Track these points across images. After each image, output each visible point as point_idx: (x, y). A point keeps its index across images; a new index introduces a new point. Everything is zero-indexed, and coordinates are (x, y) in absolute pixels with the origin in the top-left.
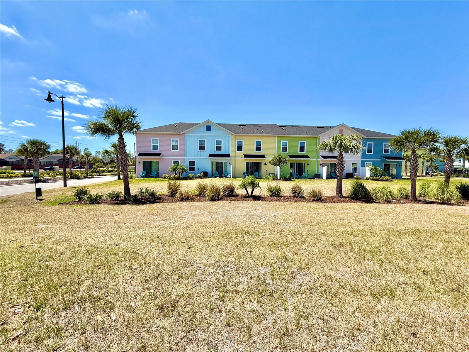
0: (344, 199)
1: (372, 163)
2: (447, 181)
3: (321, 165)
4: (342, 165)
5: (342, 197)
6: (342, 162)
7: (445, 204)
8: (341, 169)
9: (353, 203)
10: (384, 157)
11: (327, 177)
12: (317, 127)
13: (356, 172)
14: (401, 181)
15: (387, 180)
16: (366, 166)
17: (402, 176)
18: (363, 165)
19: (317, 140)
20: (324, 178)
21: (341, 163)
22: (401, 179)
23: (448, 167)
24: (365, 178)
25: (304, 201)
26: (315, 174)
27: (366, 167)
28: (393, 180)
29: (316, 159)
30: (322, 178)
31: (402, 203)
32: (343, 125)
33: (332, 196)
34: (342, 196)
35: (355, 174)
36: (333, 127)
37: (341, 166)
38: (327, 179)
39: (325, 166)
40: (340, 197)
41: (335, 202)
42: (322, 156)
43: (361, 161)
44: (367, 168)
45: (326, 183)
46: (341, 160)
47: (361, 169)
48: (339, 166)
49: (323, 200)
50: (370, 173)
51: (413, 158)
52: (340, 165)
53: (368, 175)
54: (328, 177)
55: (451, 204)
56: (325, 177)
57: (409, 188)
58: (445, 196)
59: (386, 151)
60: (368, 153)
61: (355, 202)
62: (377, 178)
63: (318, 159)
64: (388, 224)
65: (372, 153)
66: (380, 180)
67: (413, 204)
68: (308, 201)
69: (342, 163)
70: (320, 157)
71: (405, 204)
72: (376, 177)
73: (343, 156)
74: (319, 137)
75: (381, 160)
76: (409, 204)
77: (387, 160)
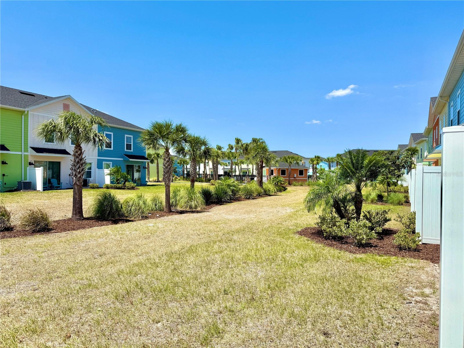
0: (86, 222)
1: (111, 163)
2: (193, 186)
3: (30, 164)
4: (82, 165)
5: (83, 220)
6: (81, 160)
7: (193, 212)
8: (79, 173)
9: (102, 225)
10: (126, 155)
11: (44, 187)
12: (22, 93)
13: (91, 178)
14: (148, 188)
15: (133, 188)
16: (104, 168)
17: (147, 182)
18: (100, 166)
19: (23, 116)
20: (38, 189)
21: (79, 161)
22: (146, 185)
23: (193, 170)
24: (104, 187)
25: (15, 236)
26: (20, 183)
27: (105, 170)
28: (138, 187)
29: (20, 153)
30: (34, 189)
31: (158, 217)
32: (69, 98)
33: (65, 220)
34: (83, 217)
35: (89, 181)
36: (51, 99)
37: (79, 167)
38: (44, 190)
39: (39, 167)
40: (80, 219)
41: (74, 229)
42: (33, 148)
43: (98, 159)
44: (107, 171)
45: (45, 198)
46: (80, 157)
47: (97, 171)
48: (77, 167)
49: (51, 229)
50: (110, 178)
51: (167, 158)
52: (78, 165)
53: (108, 180)
54: (46, 187)
55: (198, 212)
56: (39, 186)
57: (163, 197)
58: (193, 203)
59: (129, 147)
60: (106, 149)
61: (104, 225)
62: (120, 185)
63: (26, 153)
64: (162, 247)
65: (112, 149)
66: (124, 189)
67: (170, 217)
68: (24, 233)
69: (81, 162)
70: (30, 150)
71: (162, 218)
72: (118, 183)
73: (83, 151)
74: (26, 112)
75: (122, 159)
76: (165, 217)
77: (131, 160)
